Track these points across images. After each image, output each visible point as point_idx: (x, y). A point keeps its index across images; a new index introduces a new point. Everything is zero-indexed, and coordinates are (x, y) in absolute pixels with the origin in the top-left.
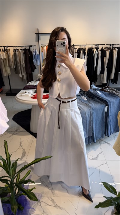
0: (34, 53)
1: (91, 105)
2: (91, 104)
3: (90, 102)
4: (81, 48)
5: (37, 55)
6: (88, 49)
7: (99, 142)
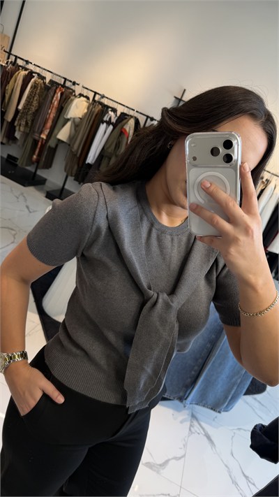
7: (191, 426)
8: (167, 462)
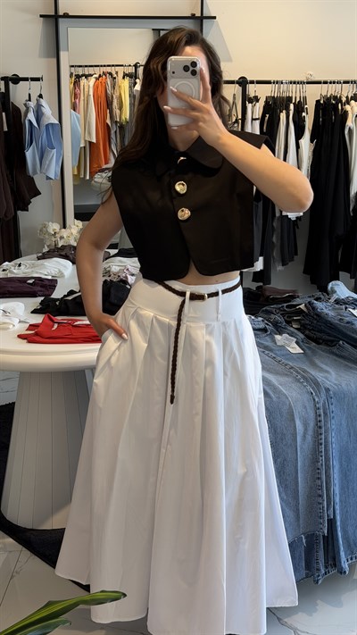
0: (31, 116)
1: (319, 376)
2: (321, 370)
3: (317, 361)
4: (281, 99)
5: (47, 126)
6: (318, 102)
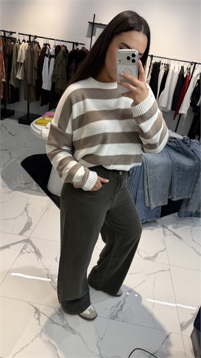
7: (164, 232)
8: (156, 255)
